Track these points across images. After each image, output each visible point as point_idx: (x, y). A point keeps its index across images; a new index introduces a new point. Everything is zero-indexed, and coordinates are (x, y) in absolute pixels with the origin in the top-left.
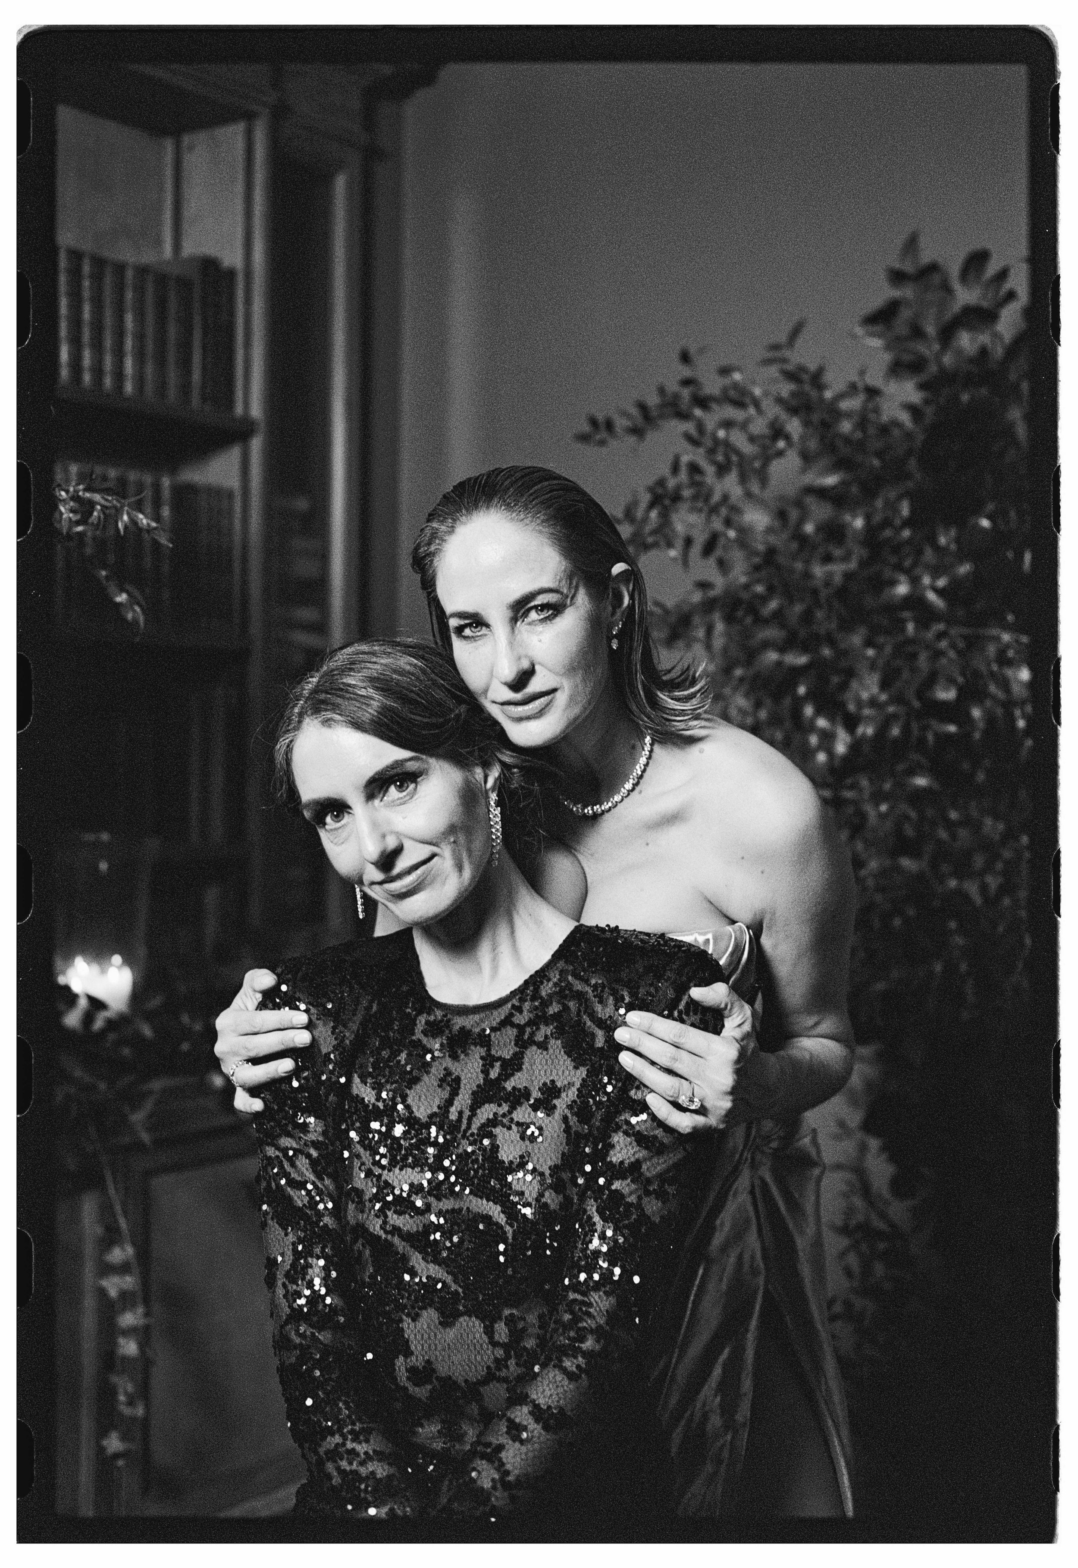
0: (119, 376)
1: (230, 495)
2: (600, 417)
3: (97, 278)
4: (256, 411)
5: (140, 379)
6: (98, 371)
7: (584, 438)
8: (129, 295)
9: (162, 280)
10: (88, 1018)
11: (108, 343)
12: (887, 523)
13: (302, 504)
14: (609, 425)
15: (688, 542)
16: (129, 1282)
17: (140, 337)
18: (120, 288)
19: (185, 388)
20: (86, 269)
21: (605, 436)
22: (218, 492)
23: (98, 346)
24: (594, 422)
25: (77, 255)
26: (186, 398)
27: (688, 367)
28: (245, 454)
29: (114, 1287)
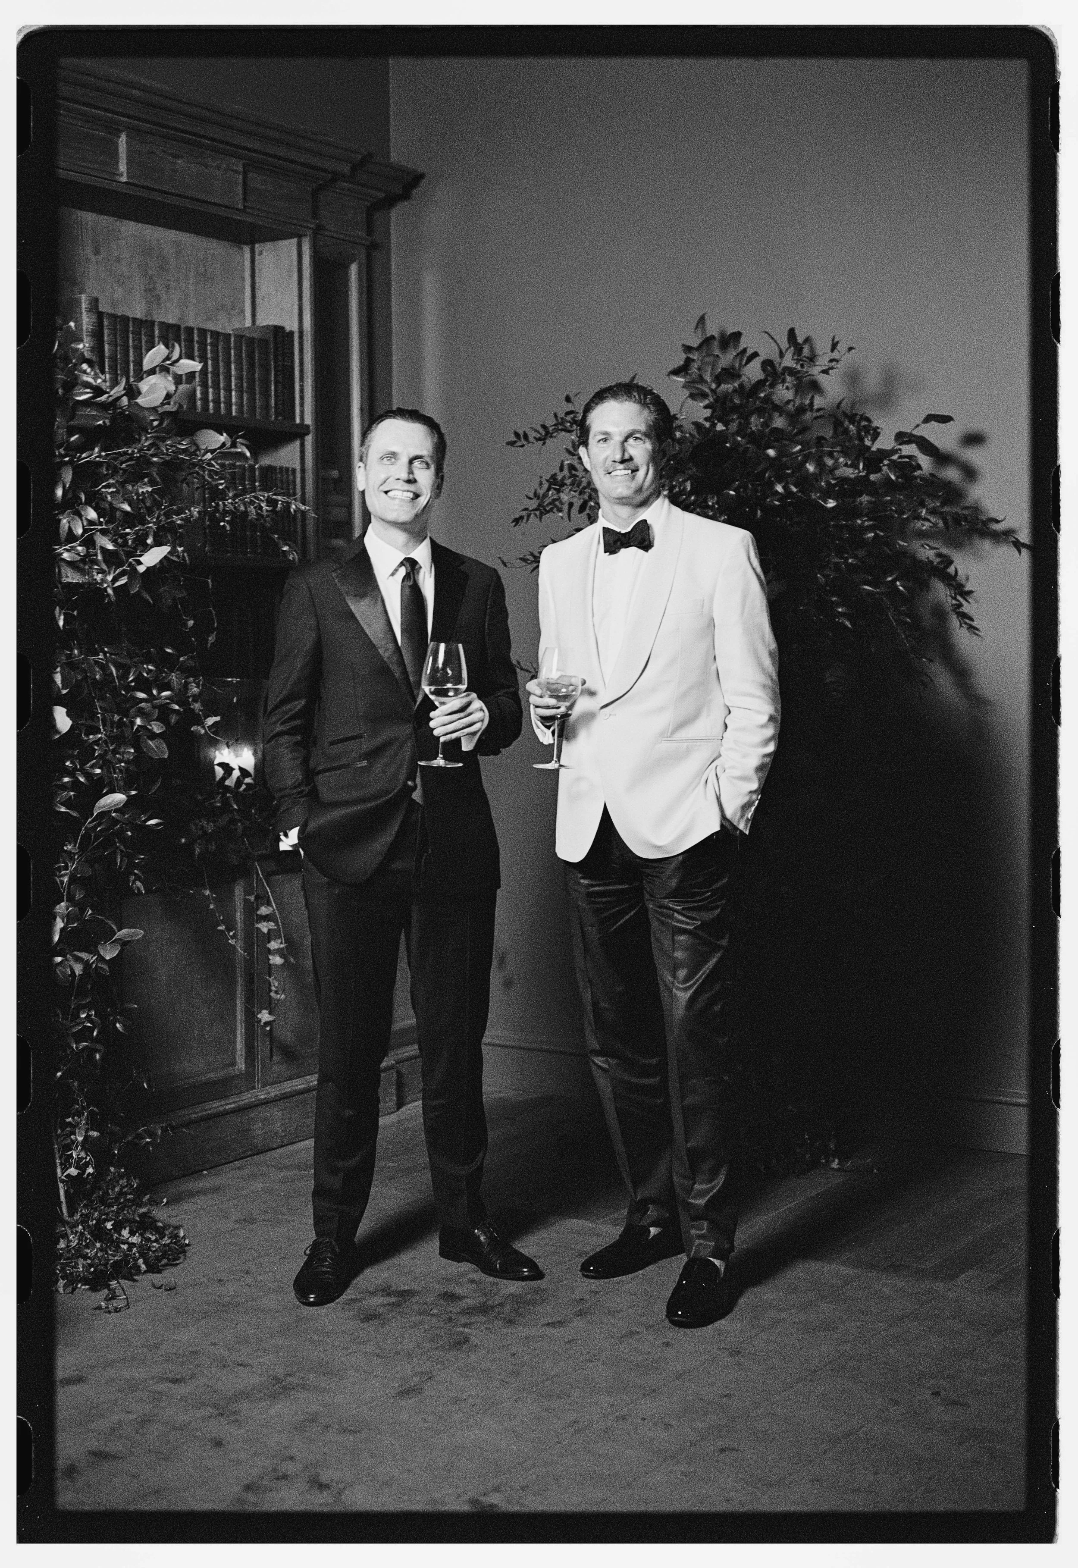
0: (228, 403)
1: (294, 470)
2: (521, 434)
3: (215, 345)
4: (308, 420)
5: (240, 405)
6: (217, 402)
7: (512, 444)
8: (233, 352)
9: (251, 340)
10: (239, 782)
11: (222, 384)
13: (335, 473)
14: (526, 436)
15: (571, 505)
16: (271, 925)
17: (239, 378)
18: (227, 350)
19: (267, 406)
20: (209, 340)
21: (524, 442)
22: (287, 469)
23: (216, 386)
24: (517, 434)
25: (203, 332)
26: (267, 415)
27: (570, 405)
28: (302, 445)
29: (264, 927)
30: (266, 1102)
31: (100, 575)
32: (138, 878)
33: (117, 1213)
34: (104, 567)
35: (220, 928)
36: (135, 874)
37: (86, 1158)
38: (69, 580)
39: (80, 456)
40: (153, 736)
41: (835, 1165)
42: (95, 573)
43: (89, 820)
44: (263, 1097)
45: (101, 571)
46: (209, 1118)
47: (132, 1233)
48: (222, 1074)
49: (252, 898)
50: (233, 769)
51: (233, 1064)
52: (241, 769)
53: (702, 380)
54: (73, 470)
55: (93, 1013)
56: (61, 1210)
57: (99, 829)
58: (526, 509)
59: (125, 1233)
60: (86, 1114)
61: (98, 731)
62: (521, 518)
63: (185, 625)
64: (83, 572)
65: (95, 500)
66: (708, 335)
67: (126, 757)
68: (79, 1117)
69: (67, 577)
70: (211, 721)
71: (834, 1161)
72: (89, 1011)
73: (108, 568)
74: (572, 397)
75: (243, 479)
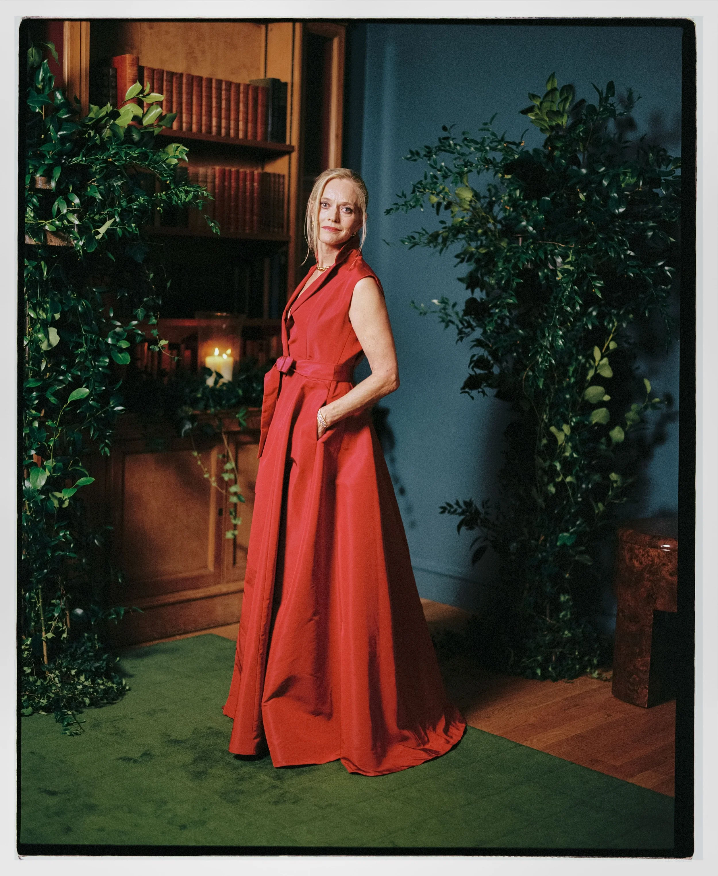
0: (237, 130)
1: (284, 176)
2: (414, 151)
3: (228, 90)
4: (294, 143)
5: (246, 131)
6: (228, 128)
7: (408, 159)
8: (241, 95)
9: (256, 88)
10: (217, 382)
11: (232, 117)
14: (418, 154)
15: (439, 204)
16: (232, 476)
17: (246, 113)
18: (238, 93)
19: (265, 133)
20: (224, 87)
21: (415, 159)
22: (279, 175)
23: (228, 119)
24: (411, 152)
25: (219, 82)
26: (266, 138)
27: (446, 133)
28: (290, 159)
29: (226, 477)
30: (227, 594)
31: (75, 242)
32: (107, 445)
33: (81, 664)
34: (78, 236)
36: (106, 443)
37: (63, 627)
38: (53, 244)
39: (72, 160)
40: (121, 350)
41: (595, 675)
42: (72, 240)
43: (65, 406)
44: (224, 590)
45: (76, 239)
47: (86, 679)
48: (196, 573)
49: (221, 458)
50: (213, 372)
51: (205, 567)
52: (217, 373)
54: (62, 170)
55: (68, 533)
56: (43, 659)
57: (78, 411)
58: (396, 204)
59: (82, 678)
60: (65, 599)
61: (82, 347)
62: (391, 209)
63: (148, 277)
64: (63, 239)
65: (79, 191)
66: (554, 87)
67: (102, 364)
68: (60, 600)
69: (52, 242)
70: (163, 342)
71: (594, 672)
72: (66, 531)
73: (80, 237)
74: (448, 128)
75: (245, 180)
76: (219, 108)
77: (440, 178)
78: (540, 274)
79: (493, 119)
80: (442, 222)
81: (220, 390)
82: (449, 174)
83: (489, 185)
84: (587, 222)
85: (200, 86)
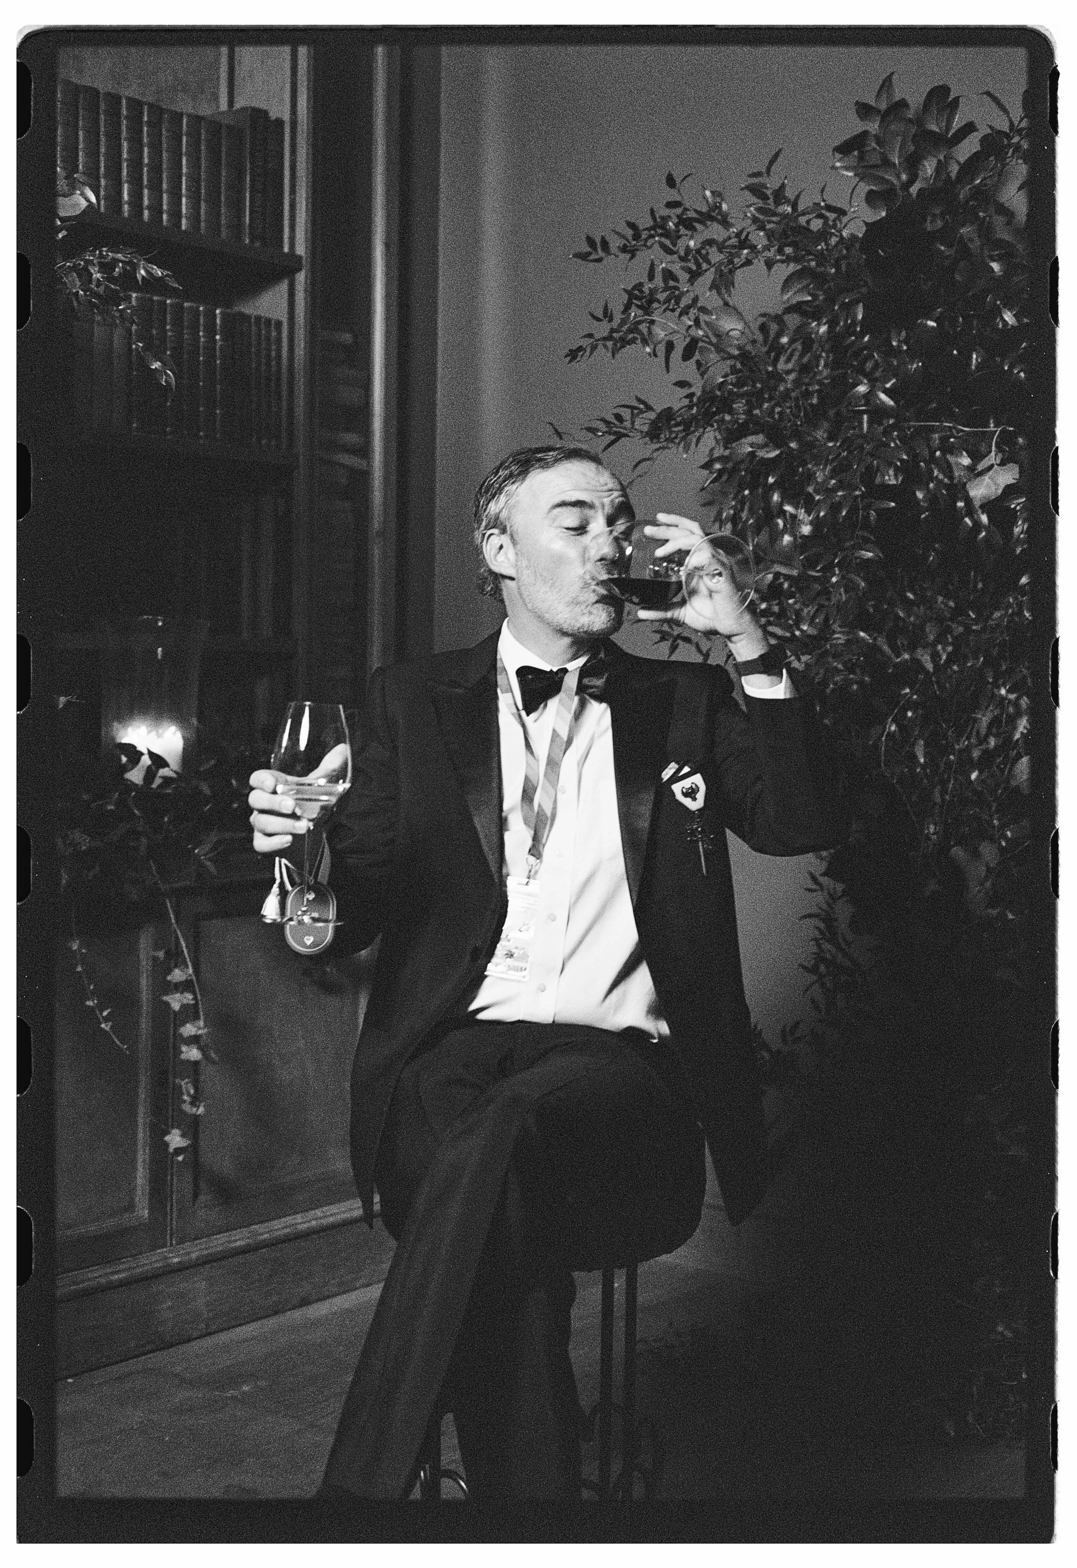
0: (176, 214)
1: (279, 324)
2: (599, 240)
3: (155, 125)
4: (301, 250)
5: (195, 218)
6: (156, 209)
7: (583, 256)
8: (184, 140)
9: (215, 127)
10: (150, 774)
11: (166, 185)
12: (849, 330)
13: (346, 337)
14: (605, 245)
15: (670, 346)
16: (188, 998)
17: (195, 180)
18: (177, 135)
19: (237, 227)
20: (145, 117)
21: (601, 254)
22: (268, 321)
23: (156, 187)
24: (590, 241)
25: (136, 105)
26: (239, 238)
27: (673, 191)
28: (291, 288)
29: (176, 1001)
30: (181, 1268)
35: (90, 1003)
44: (176, 1260)
46: (88, 1293)
48: (110, 1224)
49: (161, 954)
50: (142, 754)
51: (130, 1207)
52: (151, 754)
53: (887, 163)
58: (590, 336)
62: (580, 348)
66: (897, 99)
74: (678, 181)
75: (195, 329)
76: (136, 164)
77: (684, 276)
78: (920, 495)
79: (772, 162)
80: (682, 384)
81: (157, 795)
82: (705, 266)
83: (764, 315)
84: (1022, 374)
85: (94, 109)
